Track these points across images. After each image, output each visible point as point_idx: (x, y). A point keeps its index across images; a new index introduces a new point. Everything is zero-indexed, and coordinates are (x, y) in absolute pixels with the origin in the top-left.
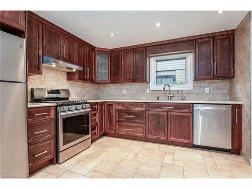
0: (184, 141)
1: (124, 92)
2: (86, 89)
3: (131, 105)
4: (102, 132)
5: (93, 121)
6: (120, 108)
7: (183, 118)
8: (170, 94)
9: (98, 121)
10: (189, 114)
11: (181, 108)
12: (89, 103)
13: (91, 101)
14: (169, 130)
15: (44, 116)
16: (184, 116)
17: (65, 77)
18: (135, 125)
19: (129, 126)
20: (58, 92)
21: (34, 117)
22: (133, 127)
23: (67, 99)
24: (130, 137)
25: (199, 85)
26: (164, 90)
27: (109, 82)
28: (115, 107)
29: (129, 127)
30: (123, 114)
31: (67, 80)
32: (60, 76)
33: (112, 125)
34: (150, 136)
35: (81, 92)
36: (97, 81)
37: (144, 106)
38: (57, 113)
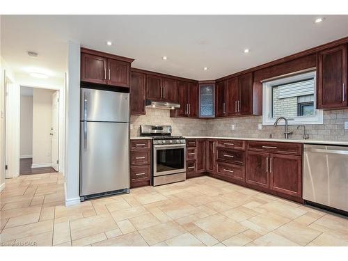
0: (291, 192)
1: (233, 127)
2: (191, 125)
3: (230, 142)
4: (202, 171)
5: (189, 156)
6: (220, 145)
7: (289, 162)
8: (287, 129)
9: (196, 158)
10: (296, 158)
11: (287, 149)
12: (184, 138)
13: (186, 137)
14: (272, 176)
15: (143, 146)
16: (290, 160)
17: (168, 114)
18: (234, 166)
19: (228, 166)
20: (160, 128)
21: (136, 146)
22: (232, 168)
23: (170, 134)
24: (231, 180)
25: (334, 116)
26: (276, 125)
27: (214, 116)
28: (216, 144)
29: (228, 168)
30: (222, 152)
31: (171, 117)
32: (163, 114)
33: (213, 164)
34: (250, 182)
35: (184, 128)
36: (200, 117)
37: (244, 145)
38: (152, 145)
